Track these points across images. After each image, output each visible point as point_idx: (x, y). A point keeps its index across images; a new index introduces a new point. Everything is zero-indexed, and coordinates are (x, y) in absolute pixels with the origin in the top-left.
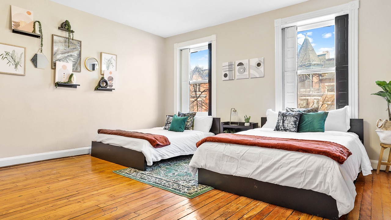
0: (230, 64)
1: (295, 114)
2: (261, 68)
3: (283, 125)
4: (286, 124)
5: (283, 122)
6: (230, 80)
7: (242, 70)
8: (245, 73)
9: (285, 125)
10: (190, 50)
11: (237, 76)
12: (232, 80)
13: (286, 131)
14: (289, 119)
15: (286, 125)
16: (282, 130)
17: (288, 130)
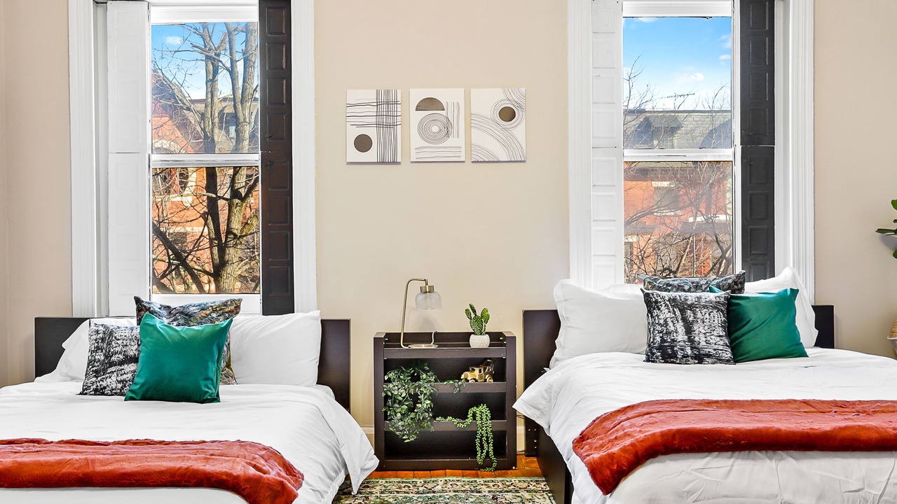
0: (383, 98)
1: (718, 299)
2: (518, 129)
3: (691, 340)
4: (701, 335)
5: (689, 330)
6: (383, 163)
7: (435, 129)
8: (450, 142)
9: (697, 339)
10: (152, 9)
11: (413, 151)
12: (395, 163)
13: (700, 362)
14: (707, 316)
15: (701, 340)
16: (688, 356)
17: (709, 356)
